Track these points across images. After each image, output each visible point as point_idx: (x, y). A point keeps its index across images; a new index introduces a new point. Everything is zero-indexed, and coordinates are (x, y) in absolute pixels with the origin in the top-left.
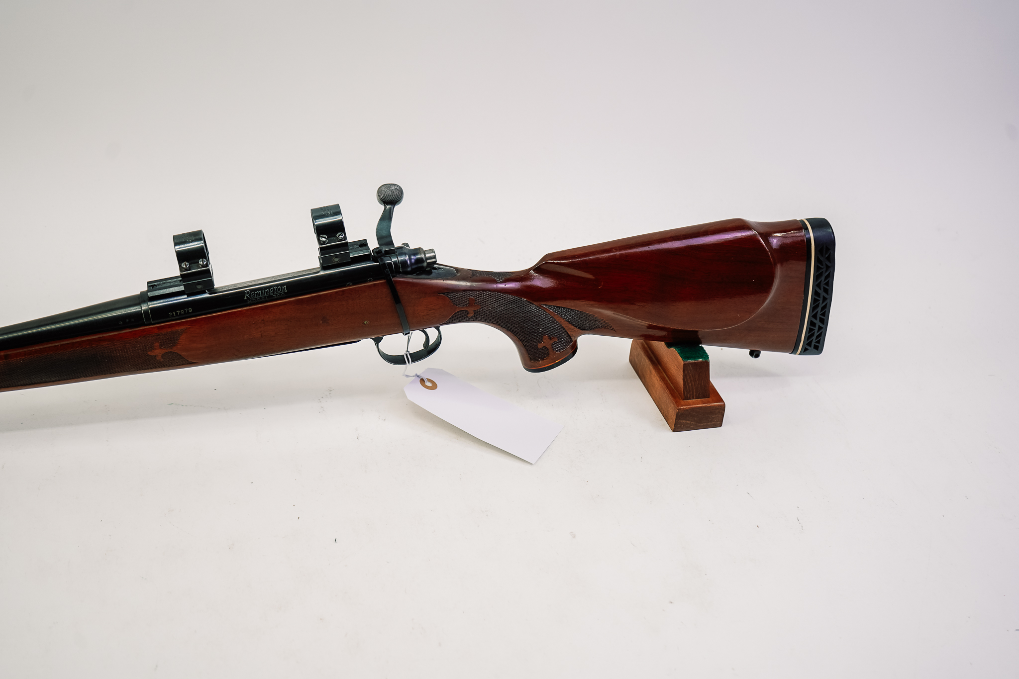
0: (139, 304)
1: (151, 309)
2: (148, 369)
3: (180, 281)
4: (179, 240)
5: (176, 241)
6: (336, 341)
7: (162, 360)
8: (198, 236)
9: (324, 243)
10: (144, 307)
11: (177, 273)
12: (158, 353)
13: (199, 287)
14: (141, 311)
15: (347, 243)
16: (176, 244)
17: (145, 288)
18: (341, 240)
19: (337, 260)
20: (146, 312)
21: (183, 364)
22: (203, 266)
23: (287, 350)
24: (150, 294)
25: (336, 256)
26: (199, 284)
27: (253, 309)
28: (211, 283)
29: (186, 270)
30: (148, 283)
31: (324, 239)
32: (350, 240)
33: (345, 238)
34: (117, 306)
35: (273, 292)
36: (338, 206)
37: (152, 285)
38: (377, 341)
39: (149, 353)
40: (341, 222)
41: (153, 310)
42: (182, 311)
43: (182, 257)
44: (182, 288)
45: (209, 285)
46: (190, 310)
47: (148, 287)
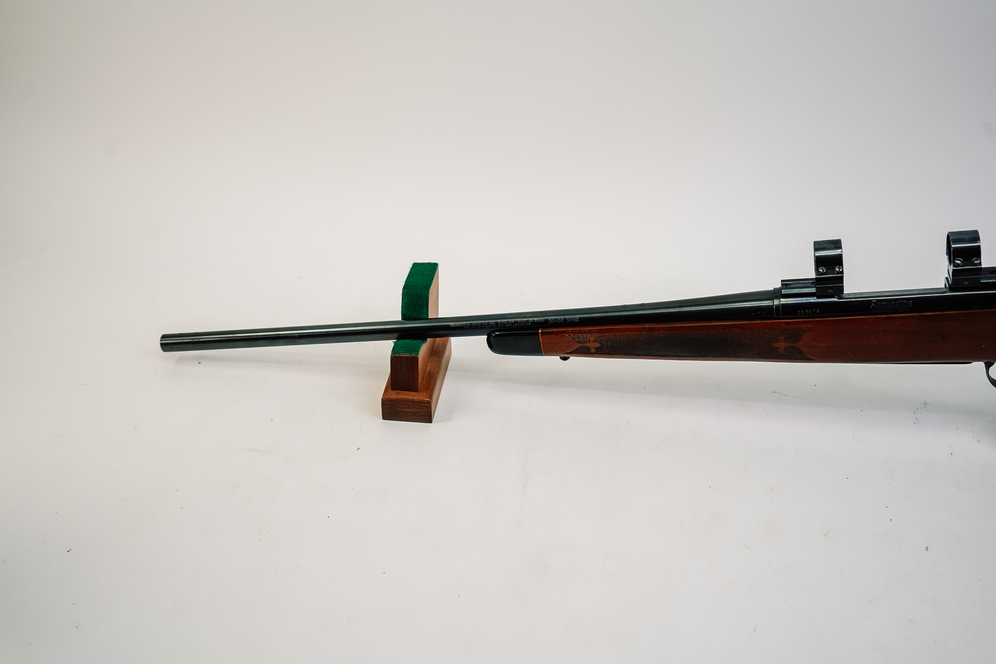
0: (772, 299)
1: (783, 305)
2: (769, 358)
3: (812, 283)
4: (819, 246)
5: (817, 247)
6: (950, 359)
7: (783, 352)
8: (837, 244)
9: (958, 265)
10: (776, 302)
11: (813, 275)
12: (781, 345)
13: (830, 291)
14: (773, 305)
15: (981, 268)
16: (816, 250)
17: (779, 285)
18: (976, 265)
19: (967, 283)
20: (777, 306)
21: (801, 359)
22: (838, 273)
23: (901, 361)
24: (784, 292)
25: (967, 280)
26: (830, 288)
27: (877, 317)
28: (842, 289)
29: (822, 274)
30: (782, 281)
31: (959, 262)
32: (983, 266)
33: (980, 264)
34: (751, 298)
35: (899, 305)
36: (976, 232)
37: (786, 284)
38: (988, 365)
39: (773, 344)
40: (979, 248)
41: (784, 305)
42: (810, 312)
43: (820, 262)
44: (813, 290)
45: (839, 290)
46: (818, 311)
47: (782, 284)
